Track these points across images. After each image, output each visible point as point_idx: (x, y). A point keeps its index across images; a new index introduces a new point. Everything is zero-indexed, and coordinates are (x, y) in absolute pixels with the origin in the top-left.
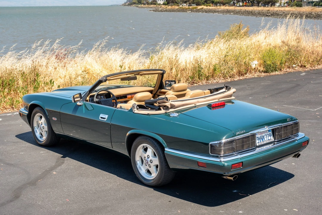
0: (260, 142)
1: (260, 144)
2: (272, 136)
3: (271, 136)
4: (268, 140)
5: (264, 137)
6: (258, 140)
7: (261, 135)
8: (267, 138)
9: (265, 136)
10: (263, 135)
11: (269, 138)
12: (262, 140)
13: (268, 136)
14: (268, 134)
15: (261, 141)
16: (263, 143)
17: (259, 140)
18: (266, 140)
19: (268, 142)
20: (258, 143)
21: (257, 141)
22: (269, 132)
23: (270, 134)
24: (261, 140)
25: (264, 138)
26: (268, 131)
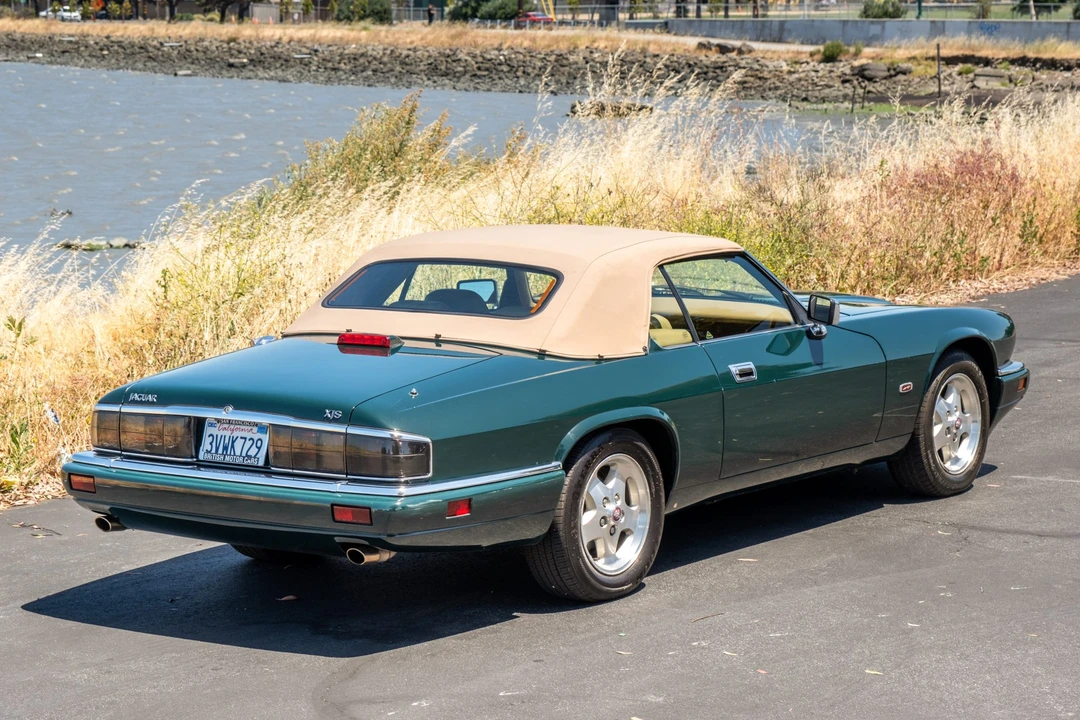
2: (262, 450)
3: (260, 448)
6: (211, 443)
7: (228, 433)
8: (245, 449)
9: (239, 442)
10: (236, 434)
11: (253, 452)
12: (225, 448)
13: (249, 443)
14: (251, 439)
15: (220, 451)
17: (214, 447)
18: (238, 453)
20: (208, 452)
21: (206, 447)
23: (260, 439)
24: (221, 448)
25: (233, 446)
26: (256, 429)
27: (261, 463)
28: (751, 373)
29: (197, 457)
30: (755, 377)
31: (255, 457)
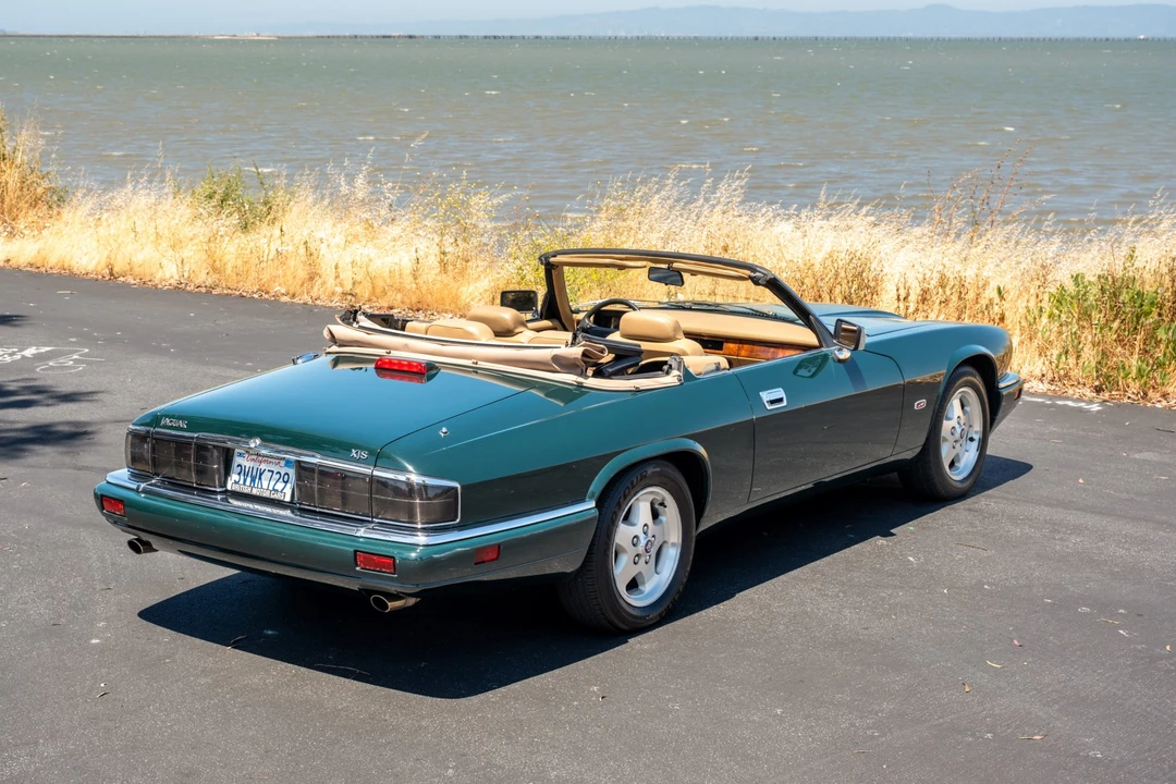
0: (241, 482)
1: (236, 488)
2: (289, 485)
3: (286, 482)
4: (271, 488)
5: (261, 474)
6: (239, 474)
7: (256, 465)
8: (272, 483)
9: (267, 475)
10: (263, 466)
11: (280, 486)
12: (253, 480)
13: (276, 477)
14: (278, 473)
15: (248, 483)
16: (247, 490)
17: (242, 478)
18: (265, 486)
19: (266, 494)
20: (236, 482)
21: (235, 477)
22: (288, 466)
23: (286, 474)
24: (249, 479)
25: (260, 478)
26: (283, 463)
27: (288, 499)
28: (780, 400)
29: (225, 486)
30: (785, 403)
31: (281, 492)
